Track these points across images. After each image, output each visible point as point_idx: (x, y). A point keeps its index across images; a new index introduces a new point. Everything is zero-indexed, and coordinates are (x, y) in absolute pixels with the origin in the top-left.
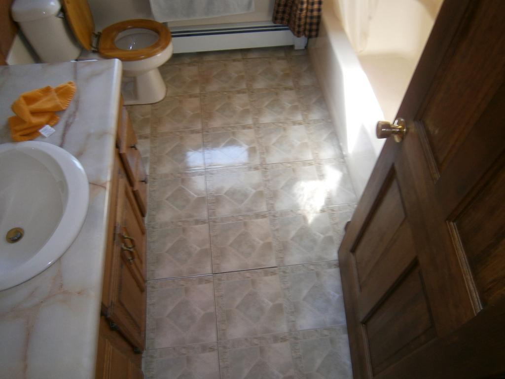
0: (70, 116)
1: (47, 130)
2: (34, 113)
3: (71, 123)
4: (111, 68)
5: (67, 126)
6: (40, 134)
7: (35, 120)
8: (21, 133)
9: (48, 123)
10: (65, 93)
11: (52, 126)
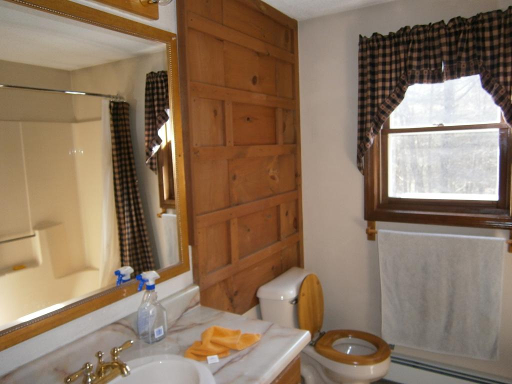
0: (239, 356)
1: (213, 359)
2: (214, 343)
3: (236, 362)
4: (297, 336)
5: (231, 362)
6: (207, 360)
7: (211, 347)
8: (194, 351)
9: (218, 354)
10: (247, 338)
11: (220, 358)
